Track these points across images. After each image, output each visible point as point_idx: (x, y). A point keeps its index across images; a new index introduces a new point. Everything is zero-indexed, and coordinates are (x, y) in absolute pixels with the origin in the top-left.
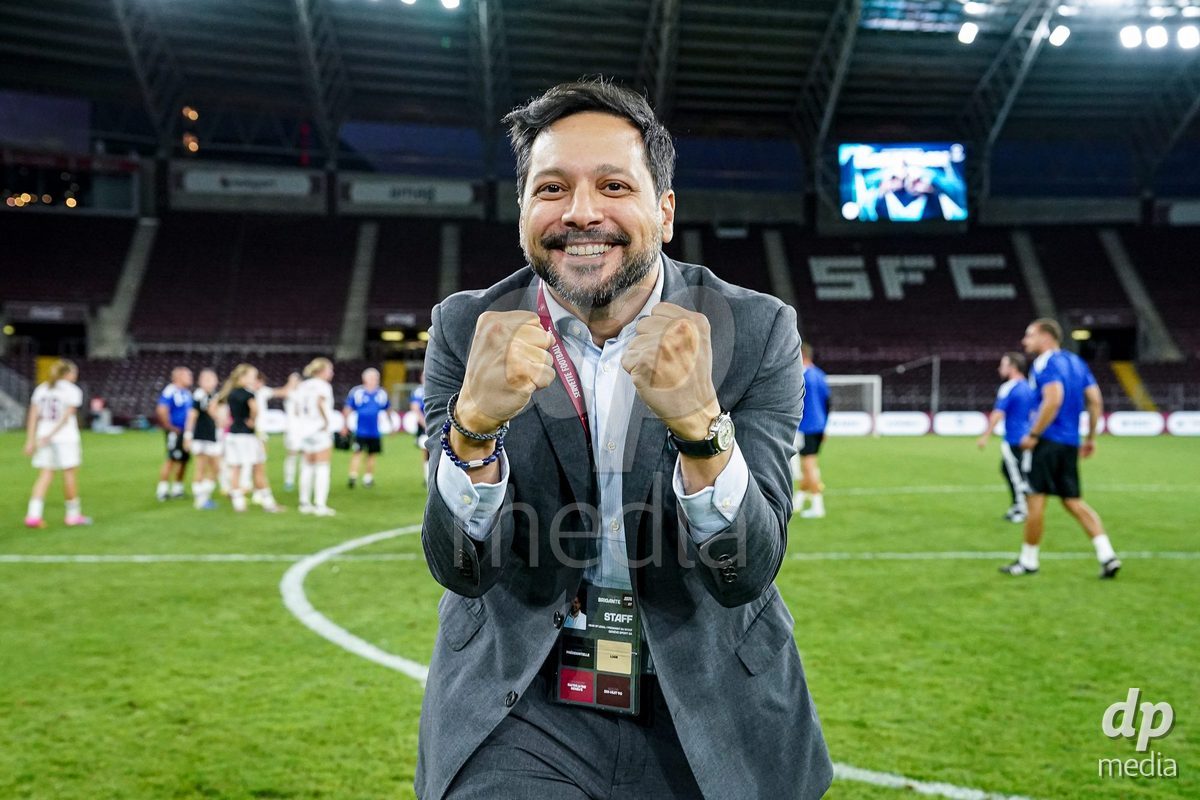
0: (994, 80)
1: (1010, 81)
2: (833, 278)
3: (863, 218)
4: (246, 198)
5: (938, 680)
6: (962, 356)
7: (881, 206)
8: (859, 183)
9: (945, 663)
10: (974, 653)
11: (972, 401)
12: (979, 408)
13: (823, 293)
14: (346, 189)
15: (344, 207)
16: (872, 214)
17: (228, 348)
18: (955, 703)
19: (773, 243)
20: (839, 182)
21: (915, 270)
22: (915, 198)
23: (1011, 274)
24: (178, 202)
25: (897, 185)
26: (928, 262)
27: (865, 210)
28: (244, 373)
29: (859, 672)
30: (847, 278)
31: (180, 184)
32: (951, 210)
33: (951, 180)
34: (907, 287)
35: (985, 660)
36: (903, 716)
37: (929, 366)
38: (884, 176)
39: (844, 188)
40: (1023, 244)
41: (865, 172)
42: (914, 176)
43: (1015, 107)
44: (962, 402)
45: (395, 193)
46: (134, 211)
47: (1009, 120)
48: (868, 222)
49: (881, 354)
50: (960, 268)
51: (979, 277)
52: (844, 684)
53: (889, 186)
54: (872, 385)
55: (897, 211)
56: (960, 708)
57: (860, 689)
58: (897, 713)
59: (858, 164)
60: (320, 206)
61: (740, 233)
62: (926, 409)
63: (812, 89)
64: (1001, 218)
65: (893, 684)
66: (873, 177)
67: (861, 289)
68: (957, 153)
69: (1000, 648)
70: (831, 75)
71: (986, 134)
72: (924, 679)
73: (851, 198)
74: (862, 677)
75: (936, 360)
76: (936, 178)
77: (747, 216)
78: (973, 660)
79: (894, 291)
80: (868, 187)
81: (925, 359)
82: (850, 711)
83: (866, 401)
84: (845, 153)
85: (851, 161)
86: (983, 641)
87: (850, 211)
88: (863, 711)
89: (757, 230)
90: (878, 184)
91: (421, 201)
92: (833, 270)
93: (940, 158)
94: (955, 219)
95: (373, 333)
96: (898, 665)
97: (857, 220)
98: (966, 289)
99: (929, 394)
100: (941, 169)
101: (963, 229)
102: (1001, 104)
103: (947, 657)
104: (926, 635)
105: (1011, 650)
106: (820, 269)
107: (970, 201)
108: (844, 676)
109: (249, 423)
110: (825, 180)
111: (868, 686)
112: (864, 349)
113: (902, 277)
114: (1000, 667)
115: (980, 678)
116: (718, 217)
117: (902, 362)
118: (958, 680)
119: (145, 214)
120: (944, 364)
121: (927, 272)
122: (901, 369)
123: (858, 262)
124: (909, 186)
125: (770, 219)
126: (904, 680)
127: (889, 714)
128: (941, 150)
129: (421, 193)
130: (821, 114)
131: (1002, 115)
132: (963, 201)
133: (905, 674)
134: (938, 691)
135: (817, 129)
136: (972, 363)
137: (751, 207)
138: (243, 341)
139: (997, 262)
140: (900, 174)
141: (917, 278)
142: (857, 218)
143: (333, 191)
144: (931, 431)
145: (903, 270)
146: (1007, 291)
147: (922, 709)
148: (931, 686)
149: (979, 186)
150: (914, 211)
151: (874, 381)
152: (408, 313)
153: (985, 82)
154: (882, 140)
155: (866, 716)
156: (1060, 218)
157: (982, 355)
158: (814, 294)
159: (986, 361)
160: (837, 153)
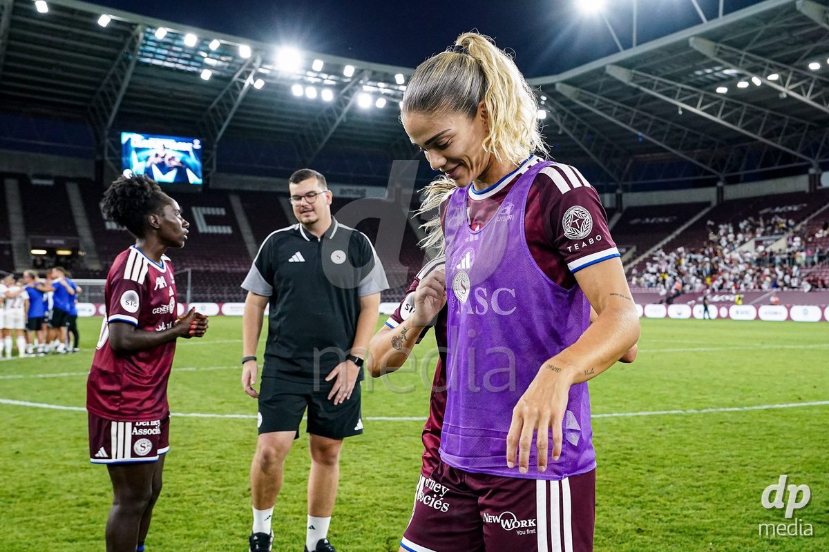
0: (220, 104)
1: (230, 106)
7: (149, 171)
8: (134, 157)
11: (210, 296)
12: (213, 300)
13: (109, 226)
19: (74, 192)
20: (121, 155)
22: (170, 169)
23: (229, 220)
25: (159, 160)
27: (137, 173)
32: (193, 179)
33: (193, 160)
37: (187, 273)
38: (151, 154)
39: (123, 160)
40: (236, 202)
41: (138, 150)
42: (170, 154)
43: (233, 120)
44: (204, 297)
47: (229, 127)
50: (197, 214)
51: (210, 220)
53: (153, 160)
55: (158, 176)
59: (133, 145)
61: (49, 183)
62: (182, 301)
63: (103, 94)
64: (222, 186)
66: (143, 154)
68: (197, 144)
70: (118, 88)
71: (216, 136)
73: (128, 167)
75: (189, 270)
76: (183, 158)
77: (54, 171)
80: (139, 160)
84: (125, 137)
85: (129, 141)
89: (61, 182)
90: (147, 159)
93: (187, 146)
98: (203, 228)
99: (184, 292)
100: (187, 153)
101: (200, 190)
102: (225, 119)
107: (205, 175)
110: (111, 154)
116: (31, 172)
120: (193, 272)
124: (166, 161)
125: (70, 175)
128: (187, 142)
130: (110, 111)
131: (225, 125)
135: (106, 120)
136: (207, 272)
137: (58, 166)
139: (221, 212)
140: (161, 153)
146: (227, 230)
149: (210, 165)
150: (170, 177)
153: (214, 104)
154: (150, 130)
156: (257, 188)
157: (214, 268)
158: (104, 226)
159: (216, 272)
160: (119, 137)
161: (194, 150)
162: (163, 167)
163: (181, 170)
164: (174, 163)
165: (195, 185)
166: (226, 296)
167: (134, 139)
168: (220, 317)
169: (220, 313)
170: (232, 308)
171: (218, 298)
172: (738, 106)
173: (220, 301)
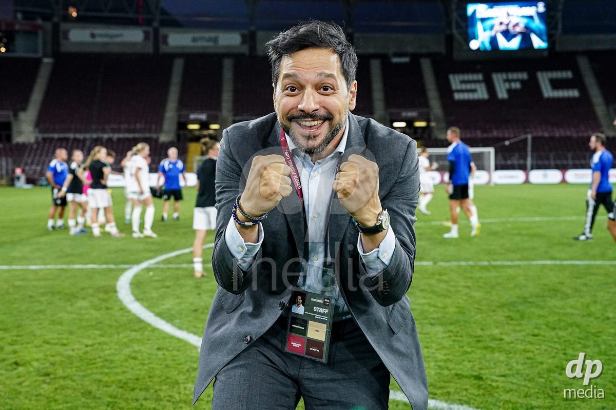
2: (464, 87)
3: (482, 49)
4: (105, 44)
5: (529, 347)
6: (546, 135)
7: (493, 41)
8: (479, 27)
9: (534, 335)
10: (554, 329)
11: (552, 163)
12: (557, 167)
13: (457, 96)
14: (165, 37)
15: (164, 49)
16: (488, 46)
17: (95, 136)
18: (542, 363)
19: (426, 66)
20: (467, 27)
21: (515, 81)
22: (514, 35)
23: (577, 82)
24: (65, 47)
25: (503, 28)
26: (524, 76)
27: (483, 43)
28: (99, 151)
29: (479, 341)
30: (473, 86)
31: (66, 37)
32: (538, 43)
33: (538, 24)
34: (510, 91)
35: (561, 333)
36: (507, 372)
37: (526, 139)
38: (496, 22)
39: (470, 31)
40: (583, 63)
41: (483, 20)
44: (546, 162)
45: (194, 40)
46: (40, 54)
48: (485, 51)
49: (495, 133)
50: (544, 79)
51: (556, 84)
52: (469, 350)
53: (498, 29)
54: (489, 153)
55: (503, 44)
56: (544, 366)
57: (479, 353)
58: (503, 369)
59: (478, 15)
60: (149, 49)
61: (405, 60)
62: (523, 168)
64: (570, 48)
65: (500, 350)
66: (488, 23)
67: (482, 93)
68: (541, 7)
69: (571, 325)
72: (521, 347)
73: (474, 37)
74: (480, 345)
75: (529, 137)
76: (528, 23)
77: (410, 49)
78: (553, 333)
79: (502, 94)
81: (523, 137)
82: (472, 368)
83: (486, 164)
84: (471, 8)
85: (474, 12)
86: (560, 321)
87: (474, 45)
88: (481, 369)
89: (416, 58)
90: (491, 28)
91: (211, 44)
92: (463, 82)
93: (530, 10)
94: (540, 48)
95: (182, 125)
96: (504, 337)
98: (548, 92)
99: (525, 159)
100: (531, 17)
101: (546, 54)
103: (536, 331)
104: (522, 317)
105: (578, 326)
106: (455, 81)
108: (469, 344)
109: (103, 182)
110: (458, 26)
111: (485, 351)
112: (484, 131)
113: (507, 85)
114: (572, 339)
115: (557, 346)
116: (391, 51)
117: (508, 139)
118: (544, 347)
119: (45, 56)
120: (533, 139)
121: (522, 82)
122: (507, 143)
123: (480, 77)
124: (511, 28)
125: (424, 51)
126: (507, 348)
127: (497, 371)
128: (531, 6)
129: (210, 39)
132: (545, 38)
133: (508, 343)
134: (530, 355)
136: (552, 138)
137: (412, 43)
138: (104, 131)
139: (568, 74)
140: (505, 20)
141: (517, 86)
142: (479, 48)
143: (157, 39)
144: (527, 181)
145: (507, 81)
146: (574, 93)
147: (520, 367)
148: (525, 351)
149: (555, 27)
150: (515, 44)
151: (491, 150)
152: (202, 113)
155: (482, 372)
156: (607, 47)
157: (559, 133)
158: (452, 97)
159: (561, 138)
160: (466, 9)
162: (507, 34)
163: (526, 35)
164: (519, 29)
165: (540, 50)
166: (570, 162)
167: (479, 10)
168: (563, 185)
169: (564, 181)
170: (576, 175)
171: (562, 165)
173: (563, 168)
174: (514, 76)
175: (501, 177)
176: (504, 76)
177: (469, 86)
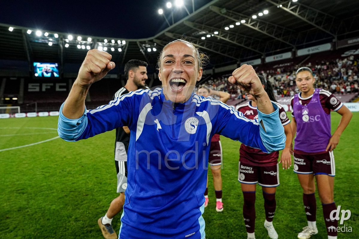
6: (52, 101)
7: (42, 74)
8: (38, 70)
13: (29, 90)
16: (41, 75)
19: (22, 81)
20: (34, 69)
21: (49, 86)
22: (49, 73)
25: (45, 70)
26: (52, 84)
27: (39, 75)
32: (56, 75)
33: (55, 70)
34: (47, 89)
38: (43, 69)
39: (35, 71)
41: (39, 68)
42: (49, 68)
48: (40, 77)
50: (58, 85)
51: (61, 87)
53: (44, 70)
55: (45, 75)
59: (38, 66)
61: (15, 79)
67: (38, 89)
68: (57, 65)
73: (36, 72)
77: (17, 75)
79: (44, 90)
84: (35, 64)
85: (36, 65)
87: (36, 75)
89: (19, 78)
92: (33, 86)
93: (53, 66)
97: (38, 77)
98: (58, 89)
100: (54, 68)
101: (58, 78)
106: (30, 86)
107: (59, 73)
110: (31, 69)
116: (10, 76)
121: (51, 86)
123: (38, 84)
124: (48, 70)
125: (22, 76)
128: (53, 64)
132: (58, 73)
137: (18, 73)
139: (65, 84)
140: (46, 68)
145: (47, 86)
146: (65, 90)
149: (61, 71)
150: (49, 75)
154: (42, 62)
158: (27, 90)
160: (33, 64)
161: (56, 67)
162: (47, 72)
163: (52, 73)
164: (50, 71)
165: (56, 77)
167: (38, 64)
172: (211, 43)
174: (48, 84)
175: (30, 115)
176: (46, 84)
177: (34, 87)
